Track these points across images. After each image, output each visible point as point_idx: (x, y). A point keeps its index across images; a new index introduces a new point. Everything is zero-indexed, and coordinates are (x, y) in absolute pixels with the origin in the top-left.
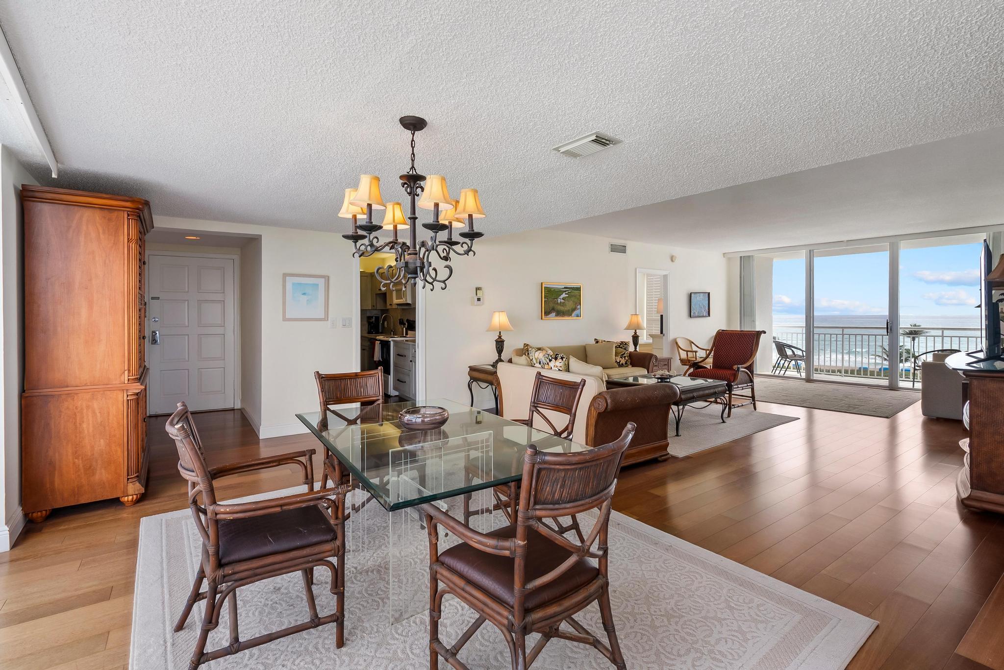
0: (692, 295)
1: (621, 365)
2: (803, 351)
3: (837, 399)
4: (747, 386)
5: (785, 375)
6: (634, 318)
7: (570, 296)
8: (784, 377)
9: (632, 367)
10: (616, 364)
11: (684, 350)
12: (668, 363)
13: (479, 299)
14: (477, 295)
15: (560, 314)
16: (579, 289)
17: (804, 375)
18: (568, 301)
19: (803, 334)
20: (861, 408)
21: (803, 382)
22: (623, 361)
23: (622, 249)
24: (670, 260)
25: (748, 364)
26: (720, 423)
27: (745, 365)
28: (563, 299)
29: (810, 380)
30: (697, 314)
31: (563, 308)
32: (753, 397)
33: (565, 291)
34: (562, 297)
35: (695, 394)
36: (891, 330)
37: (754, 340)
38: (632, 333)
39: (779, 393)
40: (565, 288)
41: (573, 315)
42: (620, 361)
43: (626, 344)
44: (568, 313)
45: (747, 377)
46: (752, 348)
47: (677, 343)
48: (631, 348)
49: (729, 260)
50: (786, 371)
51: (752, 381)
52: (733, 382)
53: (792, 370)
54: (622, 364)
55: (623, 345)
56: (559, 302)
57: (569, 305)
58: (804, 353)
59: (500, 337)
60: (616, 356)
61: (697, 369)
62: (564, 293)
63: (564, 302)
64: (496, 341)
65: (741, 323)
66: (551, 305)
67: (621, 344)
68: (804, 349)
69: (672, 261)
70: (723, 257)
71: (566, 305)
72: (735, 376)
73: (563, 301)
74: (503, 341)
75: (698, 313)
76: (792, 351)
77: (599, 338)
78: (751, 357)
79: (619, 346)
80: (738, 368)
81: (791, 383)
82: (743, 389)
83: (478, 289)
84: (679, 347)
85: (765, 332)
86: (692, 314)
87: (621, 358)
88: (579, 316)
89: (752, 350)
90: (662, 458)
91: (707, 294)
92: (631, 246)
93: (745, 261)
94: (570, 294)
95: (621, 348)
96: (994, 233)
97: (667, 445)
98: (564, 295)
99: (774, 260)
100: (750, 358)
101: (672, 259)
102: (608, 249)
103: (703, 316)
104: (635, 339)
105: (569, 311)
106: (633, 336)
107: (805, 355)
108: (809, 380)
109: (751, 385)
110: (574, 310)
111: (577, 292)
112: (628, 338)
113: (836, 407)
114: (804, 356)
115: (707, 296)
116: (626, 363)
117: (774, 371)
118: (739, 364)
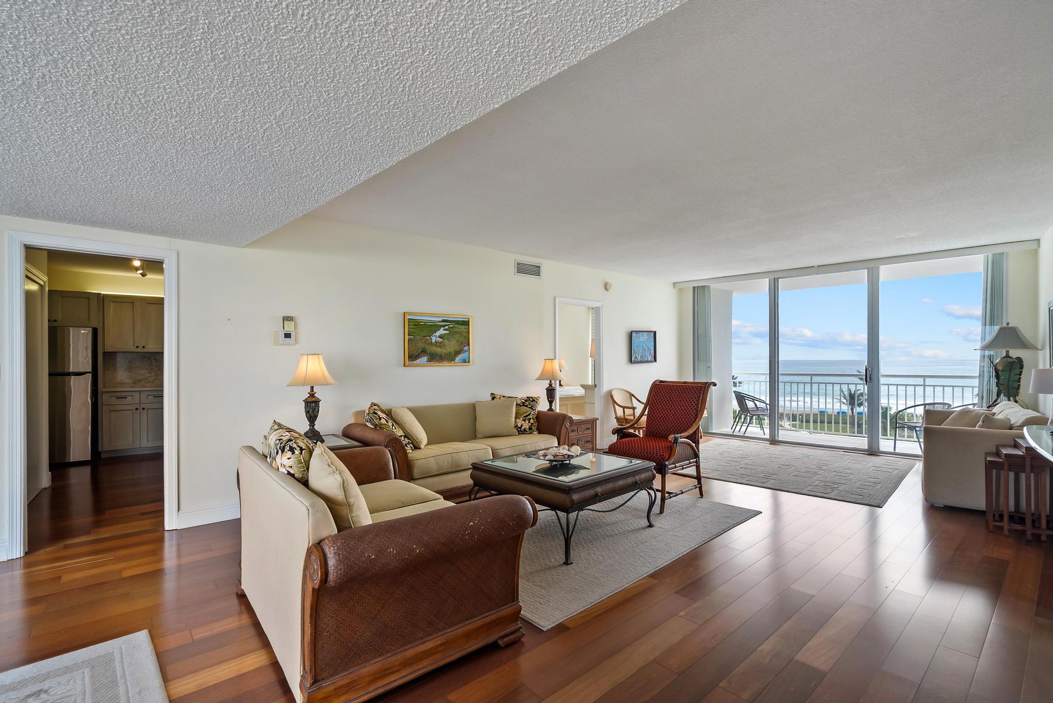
0: (634, 334)
1: (521, 431)
2: (766, 404)
3: (809, 472)
4: (690, 463)
5: (745, 435)
6: (548, 363)
7: (452, 333)
8: (743, 437)
9: (539, 433)
10: (515, 430)
11: (620, 406)
12: (592, 426)
13: (288, 336)
14: (284, 329)
15: (435, 358)
16: (466, 323)
17: (767, 436)
18: (448, 339)
19: (766, 382)
20: (840, 488)
21: (767, 444)
22: (526, 425)
23: (535, 271)
24: (603, 288)
25: (691, 431)
26: (644, 528)
27: (686, 434)
28: (440, 337)
29: (775, 441)
30: (639, 359)
31: (440, 350)
32: (698, 478)
33: (444, 326)
34: (438, 334)
35: (599, 489)
36: (870, 379)
37: (700, 396)
38: (546, 384)
39: (736, 464)
40: (443, 321)
41: (457, 359)
42: (522, 426)
43: (533, 400)
44: (449, 358)
45: (689, 451)
46: (698, 407)
47: (612, 396)
48: (543, 406)
49: (681, 291)
50: (748, 426)
51: (696, 455)
52: (668, 460)
53: (754, 425)
54: (525, 430)
55: (531, 402)
56: (434, 341)
57: (451, 346)
58: (768, 406)
59: (312, 395)
60: (516, 418)
61: (622, 437)
62: (442, 328)
63: (441, 343)
64: (306, 402)
65: (694, 370)
66: (421, 345)
67: (526, 401)
68: (768, 402)
69: (606, 289)
70: (673, 287)
71: (444, 346)
72: (671, 450)
73: (441, 340)
74: (317, 402)
75: (641, 357)
76: (755, 403)
77: (498, 392)
78: (695, 420)
79: (524, 403)
80: (676, 439)
81: (753, 445)
82: (683, 469)
83: (287, 319)
84: (615, 402)
85: (715, 385)
86: (633, 358)
87: (524, 420)
88: (467, 360)
89: (697, 411)
90: (505, 640)
91: (653, 333)
92: (547, 266)
93: (700, 292)
94: (452, 330)
95: (526, 406)
96: (994, 255)
97: (520, 609)
98: (442, 332)
99: (733, 293)
100: (693, 422)
101: (606, 287)
102: (512, 269)
103: (647, 362)
104: (551, 392)
105: (450, 354)
106: (547, 389)
107: (768, 408)
108: (773, 441)
109: (696, 462)
110: (458, 353)
111: (463, 327)
112: (539, 391)
113: (809, 488)
114: (767, 410)
115: (653, 336)
116: (530, 429)
117: (734, 426)
118: (677, 433)
